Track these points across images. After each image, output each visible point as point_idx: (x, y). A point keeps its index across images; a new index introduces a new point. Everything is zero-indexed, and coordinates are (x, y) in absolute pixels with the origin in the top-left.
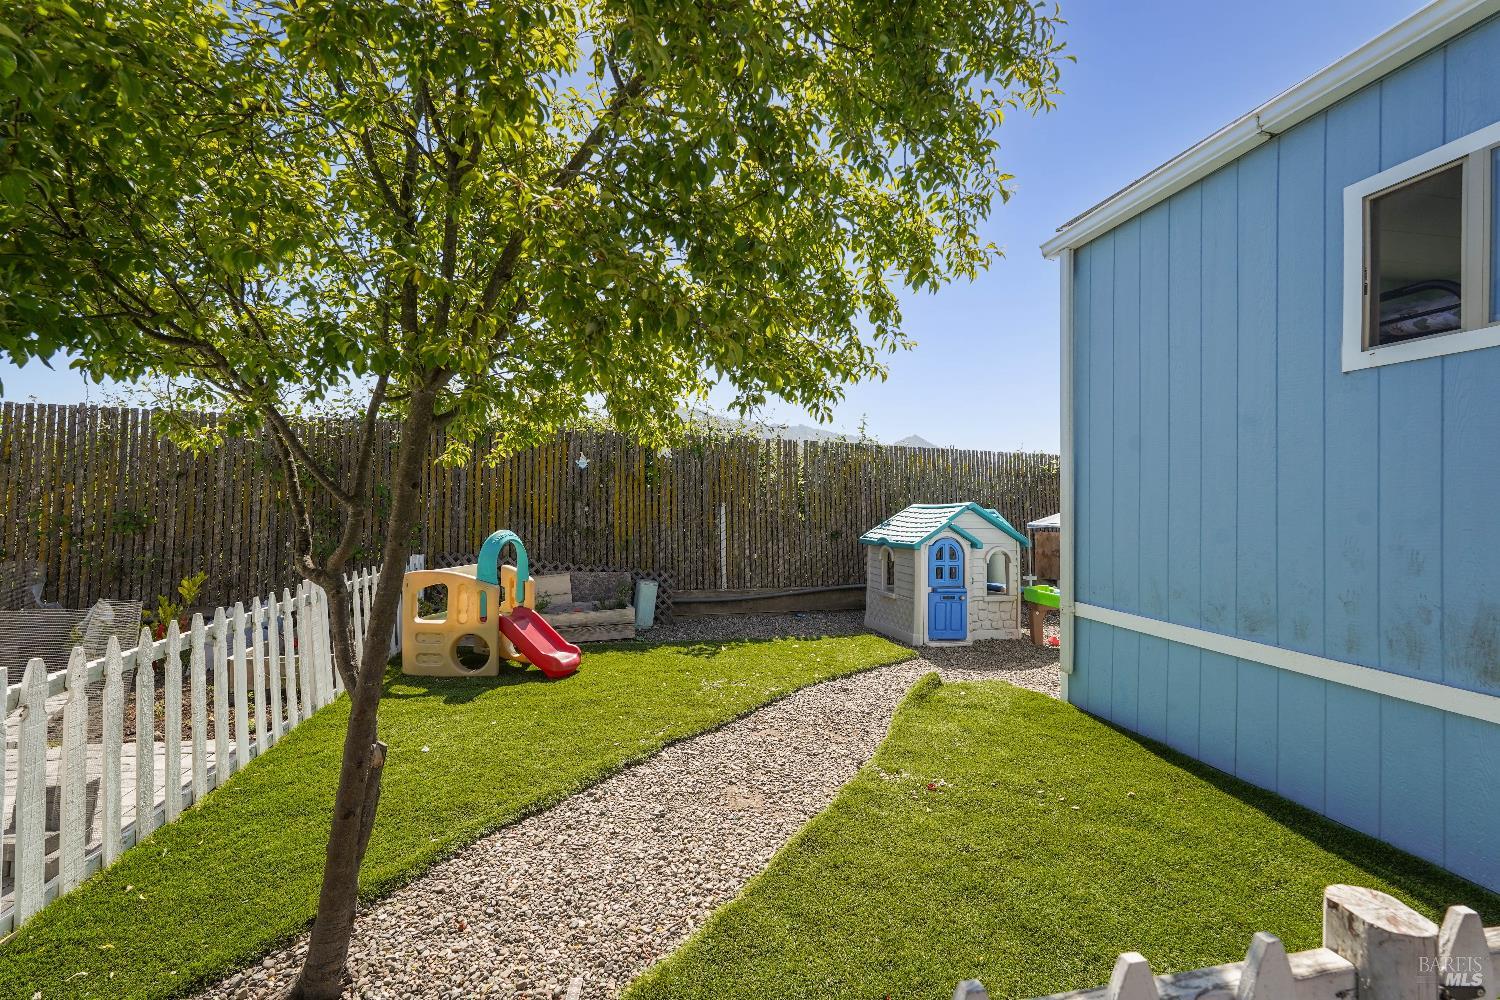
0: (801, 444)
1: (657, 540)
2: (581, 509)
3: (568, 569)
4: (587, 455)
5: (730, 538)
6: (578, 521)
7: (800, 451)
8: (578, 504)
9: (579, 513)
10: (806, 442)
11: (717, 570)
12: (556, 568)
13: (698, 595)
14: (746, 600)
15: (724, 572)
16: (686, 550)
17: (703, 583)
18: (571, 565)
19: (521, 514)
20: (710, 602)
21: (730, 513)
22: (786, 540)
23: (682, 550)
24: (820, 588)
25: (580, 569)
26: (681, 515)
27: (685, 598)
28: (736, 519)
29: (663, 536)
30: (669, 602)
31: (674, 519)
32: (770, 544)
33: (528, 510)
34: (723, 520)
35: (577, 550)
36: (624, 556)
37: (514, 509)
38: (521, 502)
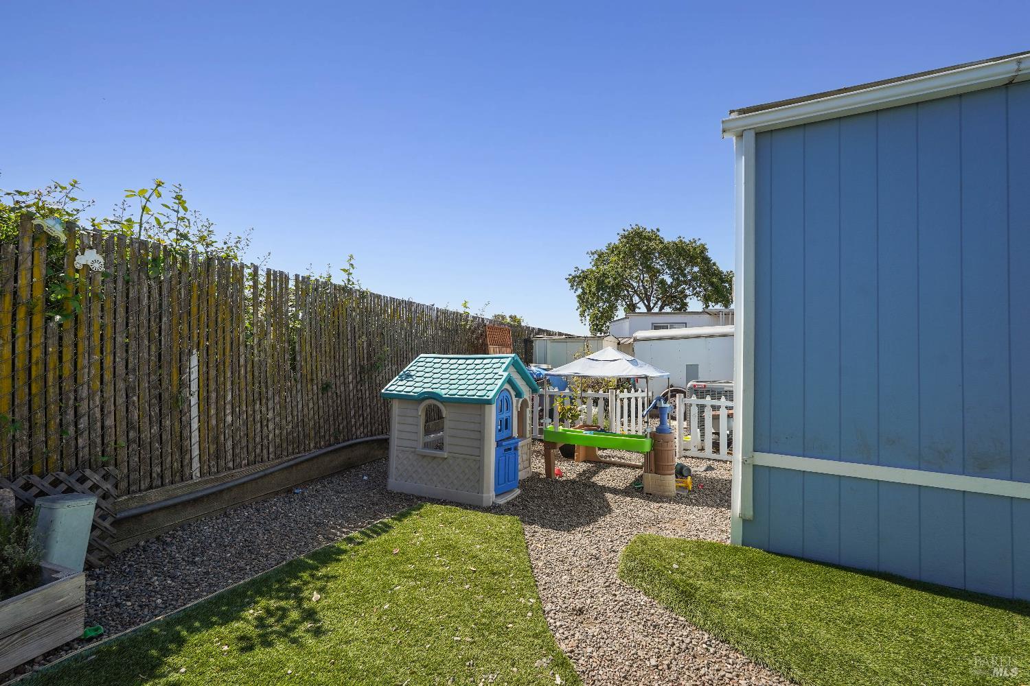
0: (292, 277)
1: (70, 416)
5: (205, 401)
7: (292, 284)
10: (297, 276)
11: (183, 451)
13: (152, 499)
14: (229, 489)
15: (196, 452)
16: (130, 426)
17: (162, 477)
20: (172, 506)
21: (205, 364)
26: (121, 369)
27: (134, 508)
28: (213, 373)
29: (83, 408)
31: (108, 376)
32: (258, 406)
34: (195, 375)
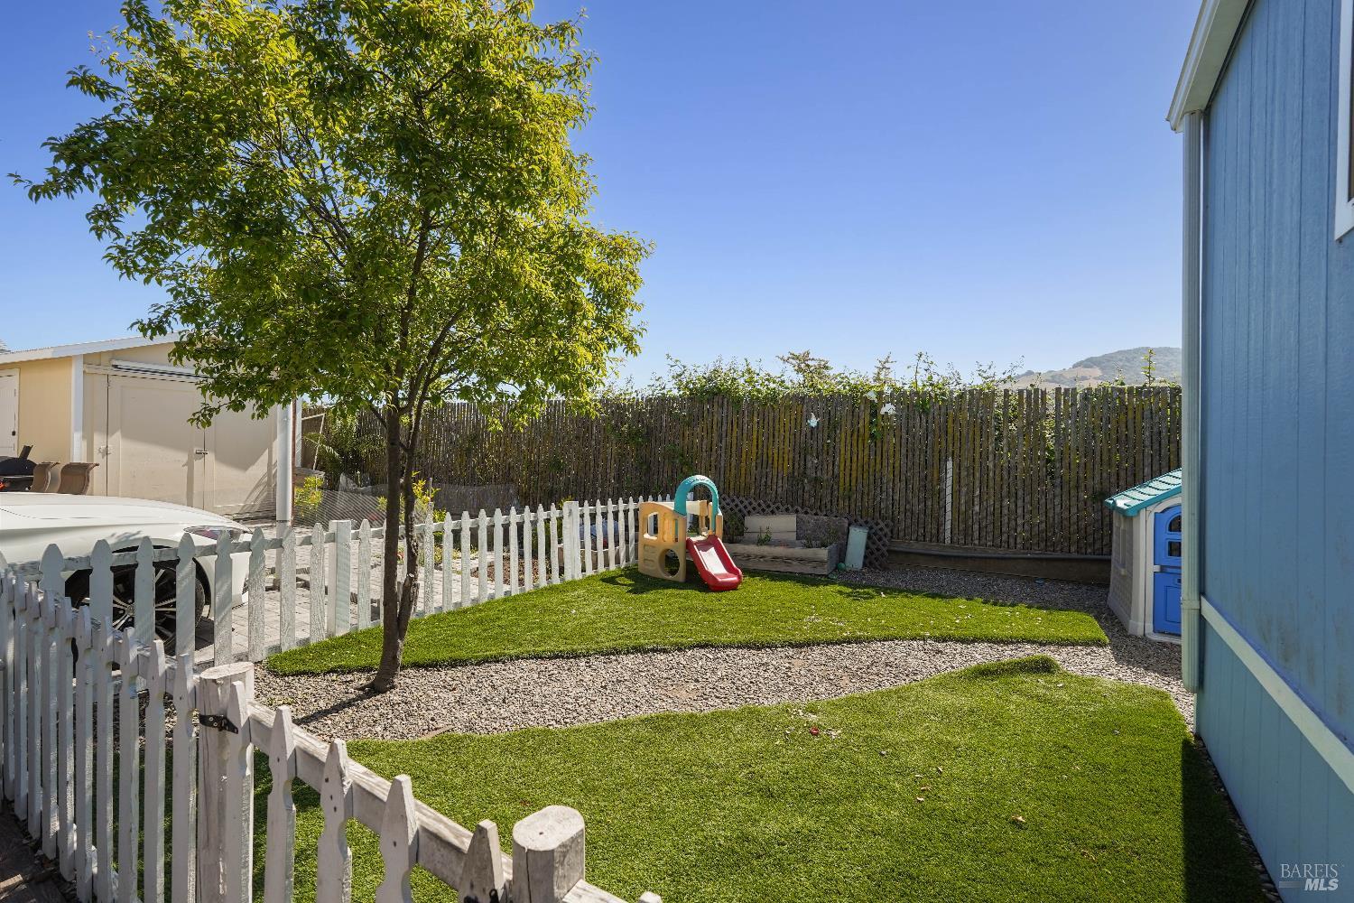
0: (1052, 392)
2: (812, 461)
3: (797, 511)
4: (817, 416)
5: (956, 493)
6: (808, 472)
8: (809, 457)
9: (809, 465)
11: (939, 523)
12: (787, 510)
13: (917, 547)
14: (972, 558)
15: (949, 526)
16: (907, 502)
17: (924, 536)
18: (799, 509)
19: (764, 466)
20: (930, 555)
21: (958, 467)
22: (1028, 499)
23: (903, 502)
24: (1075, 555)
25: (806, 513)
26: (904, 468)
27: (902, 548)
29: (885, 487)
30: (884, 549)
31: (896, 472)
33: (770, 462)
34: (950, 475)
35: (806, 496)
36: (847, 504)
37: (759, 461)
38: (765, 456)
